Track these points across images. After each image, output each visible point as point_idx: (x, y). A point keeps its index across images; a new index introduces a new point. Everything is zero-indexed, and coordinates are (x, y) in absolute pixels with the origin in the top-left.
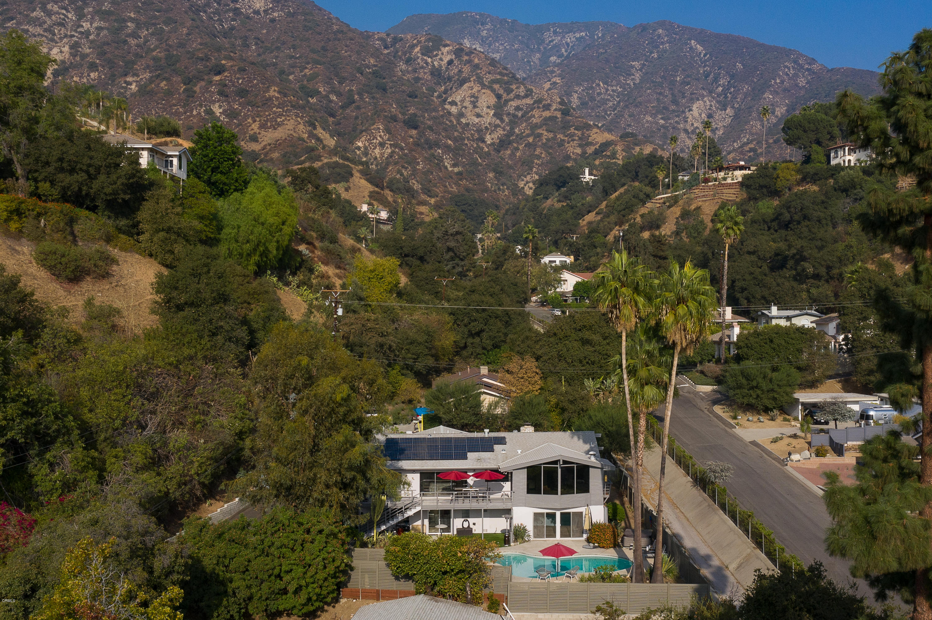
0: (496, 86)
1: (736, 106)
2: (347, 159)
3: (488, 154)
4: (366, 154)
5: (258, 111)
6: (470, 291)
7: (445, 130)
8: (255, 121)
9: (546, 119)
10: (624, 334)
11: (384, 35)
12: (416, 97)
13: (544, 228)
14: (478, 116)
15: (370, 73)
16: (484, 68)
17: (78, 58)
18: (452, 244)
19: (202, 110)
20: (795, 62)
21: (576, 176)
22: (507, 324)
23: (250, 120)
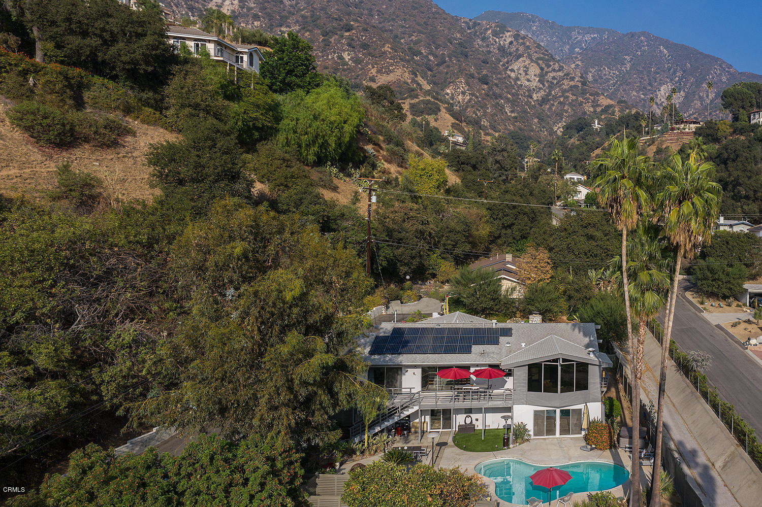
0: (540, 62)
1: (686, 90)
2: (437, 99)
3: (534, 106)
4: (453, 99)
5: (375, 60)
6: (504, 191)
7: (506, 87)
8: (373, 67)
9: (571, 87)
10: (625, 232)
11: (468, 20)
12: (488, 63)
13: (568, 157)
14: (529, 80)
15: (457, 43)
16: (533, 49)
17: (245, 10)
18: (499, 158)
19: (335, 56)
20: (721, 66)
21: (589, 124)
22: (533, 220)
23: (370, 66)
